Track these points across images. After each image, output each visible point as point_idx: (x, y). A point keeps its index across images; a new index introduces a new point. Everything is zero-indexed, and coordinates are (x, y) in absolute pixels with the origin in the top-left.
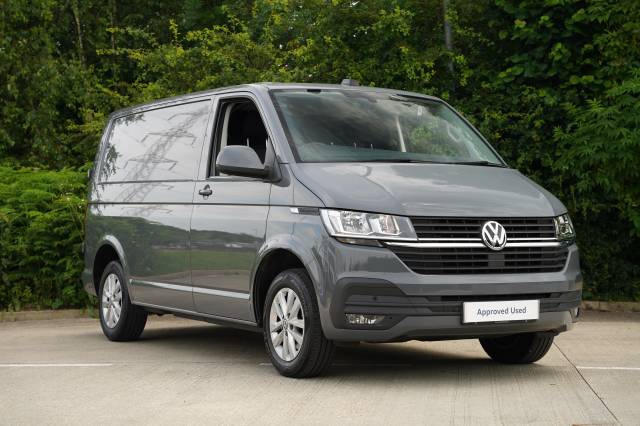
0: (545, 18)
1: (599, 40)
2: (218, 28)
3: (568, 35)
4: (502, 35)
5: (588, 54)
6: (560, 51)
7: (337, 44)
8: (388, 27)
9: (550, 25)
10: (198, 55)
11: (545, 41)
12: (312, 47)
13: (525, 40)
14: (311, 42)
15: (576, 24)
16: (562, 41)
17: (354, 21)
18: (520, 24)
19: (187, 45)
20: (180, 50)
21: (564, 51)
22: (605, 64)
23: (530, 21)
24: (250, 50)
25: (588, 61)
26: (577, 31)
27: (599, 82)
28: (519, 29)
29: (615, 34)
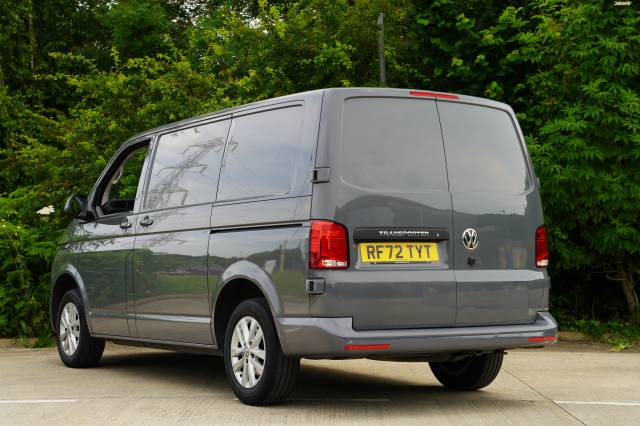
0: (481, 57)
1: (531, 80)
2: (161, 56)
3: (502, 74)
4: (438, 72)
5: (521, 93)
6: (495, 90)
7: (278, 75)
8: (329, 61)
9: (486, 64)
10: (138, 84)
11: (480, 79)
12: (254, 77)
13: (461, 76)
14: (253, 73)
15: (510, 64)
16: (496, 79)
17: (294, 54)
18: (457, 62)
19: (126, 71)
20: (122, 78)
21: (500, 89)
22: (536, 102)
23: (466, 59)
24: (192, 79)
25: (520, 99)
26: (510, 70)
27: (531, 120)
28: (455, 66)
29: (546, 74)
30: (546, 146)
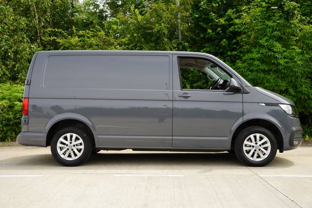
0: (219, 29)
1: (239, 38)
2: (92, 29)
3: (228, 36)
4: (202, 36)
5: (235, 44)
6: (225, 42)
7: (139, 36)
8: (158, 31)
9: (221, 32)
10: (84, 41)
11: (219, 38)
12: (129, 38)
13: (211, 37)
14: (129, 36)
15: (230, 32)
16: (225, 38)
17: (145, 28)
18: (210, 31)
19: (79, 36)
20: (77, 39)
21: (226, 42)
22: (240, 47)
23: (213, 30)
24: (105, 39)
25: (235, 46)
26: (231, 35)
27: (239, 54)
28: (209, 33)
29: (245, 36)
30: (245, 64)
